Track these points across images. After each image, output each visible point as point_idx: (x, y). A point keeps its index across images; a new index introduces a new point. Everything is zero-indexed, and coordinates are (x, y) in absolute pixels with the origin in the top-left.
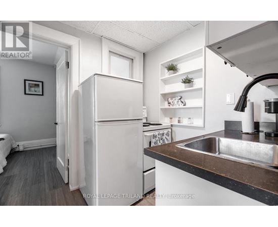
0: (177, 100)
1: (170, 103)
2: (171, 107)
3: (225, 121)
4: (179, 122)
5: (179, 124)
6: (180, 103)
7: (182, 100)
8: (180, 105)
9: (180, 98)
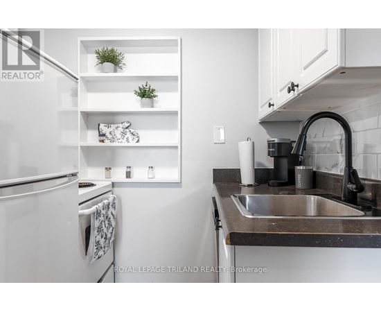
0: (120, 129)
1: (104, 135)
2: (107, 143)
3: (214, 170)
4: (128, 175)
5: (128, 180)
6: (128, 135)
7: (132, 131)
8: (130, 139)
9: (127, 125)
